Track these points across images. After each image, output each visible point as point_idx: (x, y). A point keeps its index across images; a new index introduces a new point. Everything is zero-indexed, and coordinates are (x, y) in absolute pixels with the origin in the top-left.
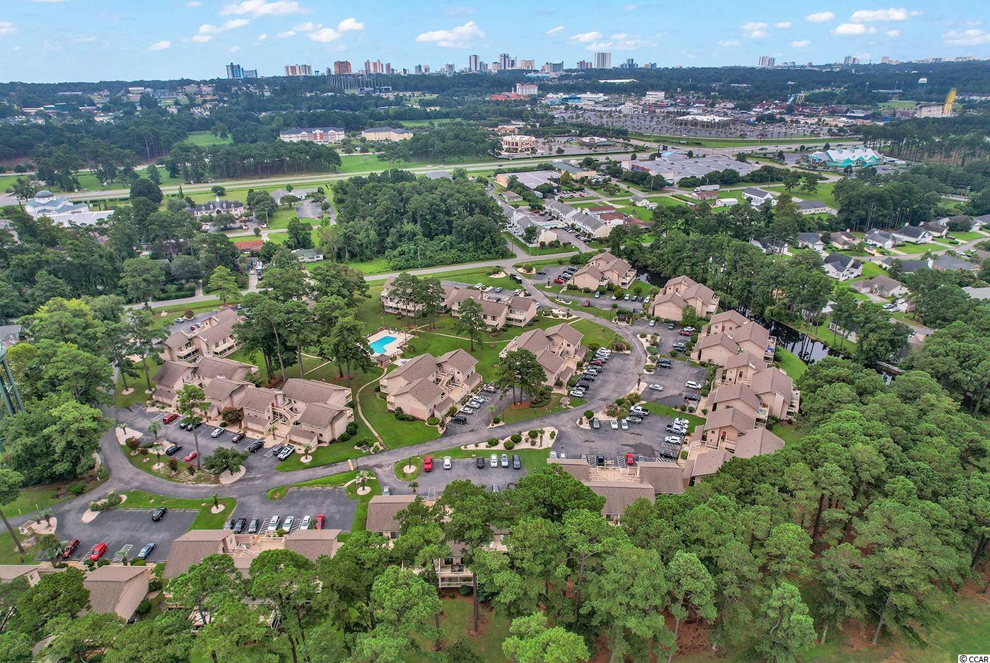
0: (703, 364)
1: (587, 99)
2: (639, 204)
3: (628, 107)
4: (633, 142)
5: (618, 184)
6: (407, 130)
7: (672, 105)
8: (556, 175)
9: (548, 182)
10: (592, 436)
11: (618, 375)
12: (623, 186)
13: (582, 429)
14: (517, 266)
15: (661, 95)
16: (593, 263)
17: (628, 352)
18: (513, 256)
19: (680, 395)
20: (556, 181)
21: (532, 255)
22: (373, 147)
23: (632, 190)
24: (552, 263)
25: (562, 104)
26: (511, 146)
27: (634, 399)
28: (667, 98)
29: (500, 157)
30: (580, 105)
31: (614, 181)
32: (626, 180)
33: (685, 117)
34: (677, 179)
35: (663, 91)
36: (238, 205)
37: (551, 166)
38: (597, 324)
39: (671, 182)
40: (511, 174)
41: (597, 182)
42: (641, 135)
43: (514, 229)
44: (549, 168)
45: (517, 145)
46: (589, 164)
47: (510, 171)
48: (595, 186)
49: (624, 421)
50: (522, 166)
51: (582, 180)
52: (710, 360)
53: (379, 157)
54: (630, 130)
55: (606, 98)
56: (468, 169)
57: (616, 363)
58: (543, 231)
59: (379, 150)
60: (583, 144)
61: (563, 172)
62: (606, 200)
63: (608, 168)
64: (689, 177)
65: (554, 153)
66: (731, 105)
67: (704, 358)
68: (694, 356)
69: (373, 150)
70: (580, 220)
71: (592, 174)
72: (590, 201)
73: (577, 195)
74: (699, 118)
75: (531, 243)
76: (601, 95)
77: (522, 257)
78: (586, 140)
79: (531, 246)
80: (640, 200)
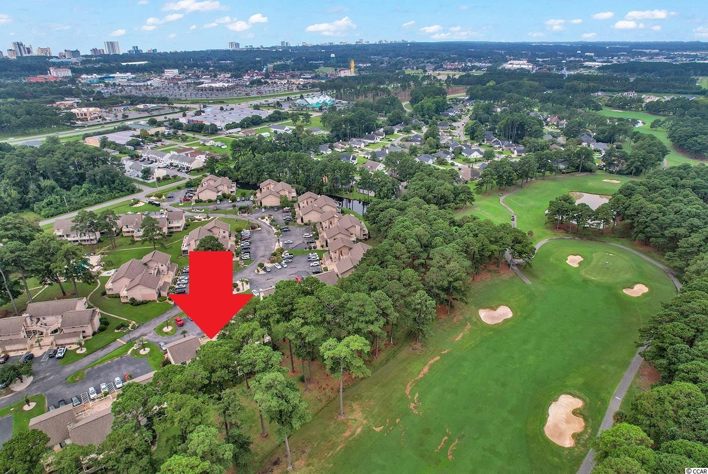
0: (306, 224)
1: (120, 78)
2: (208, 144)
3: (155, 81)
4: (176, 105)
5: (184, 133)
7: (186, 78)
8: (138, 132)
9: (133, 138)
10: (269, 276)
11: (262, 242)
12: (189, 134)
13: (261, 274)
14: (149, 196)
15: (176, 71)
16: (204, 184)
17: (260, 229)
19: (303, 242)
20: (137, 137)
21: (155, 187)
23: (197, 136)
24: (173, 189)
25: (100, 82)
26: (81, 117)
27: (281, 251)
28: (180, 74)
30: (117, 82)
31: (180, 132)
32: (187, 131)
33: (203, 85)
34: (223, 125)
35: (174, 68)
37: (126, 127)
38: (229, 219)
39: (220, 128)
40: (101, 136)
41: (168, 134)
42: (179, 100)
45: (86, 115)
46: (153, 123)
48: (168, 137)
49: (283, 263)
51: (157, 134)
52: (309, 221)
54: (168, 97)
55: (134, 76)
56: (59, 137)
57: (256, 236)
58: (156, 170)
60: (139, 110)
62: (183, 145)
63: (171, 124)
64: (231, 123)
65: (120, 117)
66: (229, 75)
67: (306, 221)
68: (299, 221)
70: (175, 160)
71: (162, 129)
72: (172, 147)
73: (159, 144)
74: (213, 85)
75: (148, 180)
76: (129, 74)
77: (147, 190)
78: (140, 107)
79: (149, 182)
80: (206, 141)
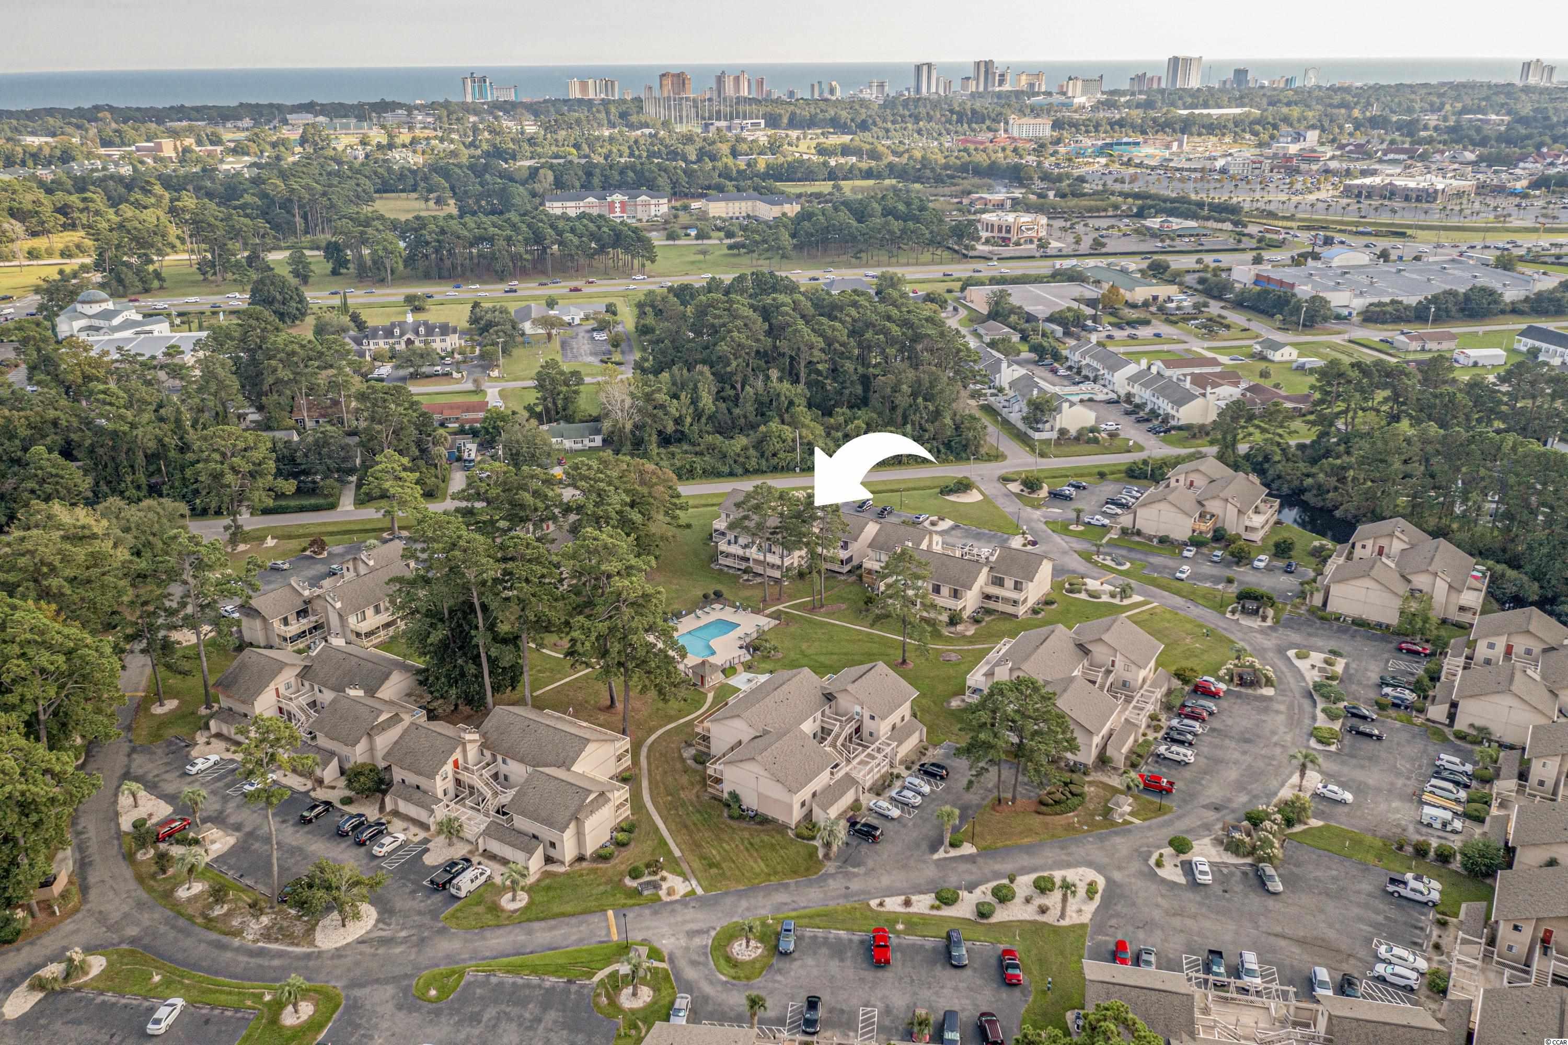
0: (1463, 737)
2: (1277, 356)
4: (1253, 229)
5: (1224, 313)
6: (789, 199)
8: (1090, 292)
9: (1075, 305)
12: (1236, 318)
13: (1164, 881)
14: (1005, 479)
16: (1177, 478)
17: (1269, 692)
18: (997, 457)
20: (1092, 303)
21: (1042, 455)
22: (719, 229)
23: (1256, 326)
24: (1086, 474)
25: (1101, 157)
26: (996, 234)
28: (1323, 145)
29: (972, 253)
30: (1138, 159)
31: (1215, 308)
33: (1368, 181)
34: (1359, 304)
36: (445, 330)
37: (1080, 273)
39: (1345, 312)
40: (996, 288)
41: (1178, 308)
43: (1001, 398)
44: (1073, 277)
45: (1008, 231)
46: (1158, 271)
47: (993, 281)
48: (1174, 316)
50: (1019, 272)
51: (1146, 304)
52: (1481, 728)
53: (730, 247)
54: (1247, 207)
56: (908, 277)
58: (1066, 405)
59: (729, 235)
60: (1143, 232)
61: (1106, 286)
62: (1199, 347)
63: (1202, 281)
64: (1385, 302)
65: (1085, 247)
67: (1463, 723)
69: (722, 234)
70: (1145, 385)
71: (1168, 293)
72: (1167, 347)
73: (1140, 332)
74: (1400, 182)
75: (1038, 430)
77: (1017, 460)
78: (1154, 223)
79: (1037, 436)
80: (1276, 346)
